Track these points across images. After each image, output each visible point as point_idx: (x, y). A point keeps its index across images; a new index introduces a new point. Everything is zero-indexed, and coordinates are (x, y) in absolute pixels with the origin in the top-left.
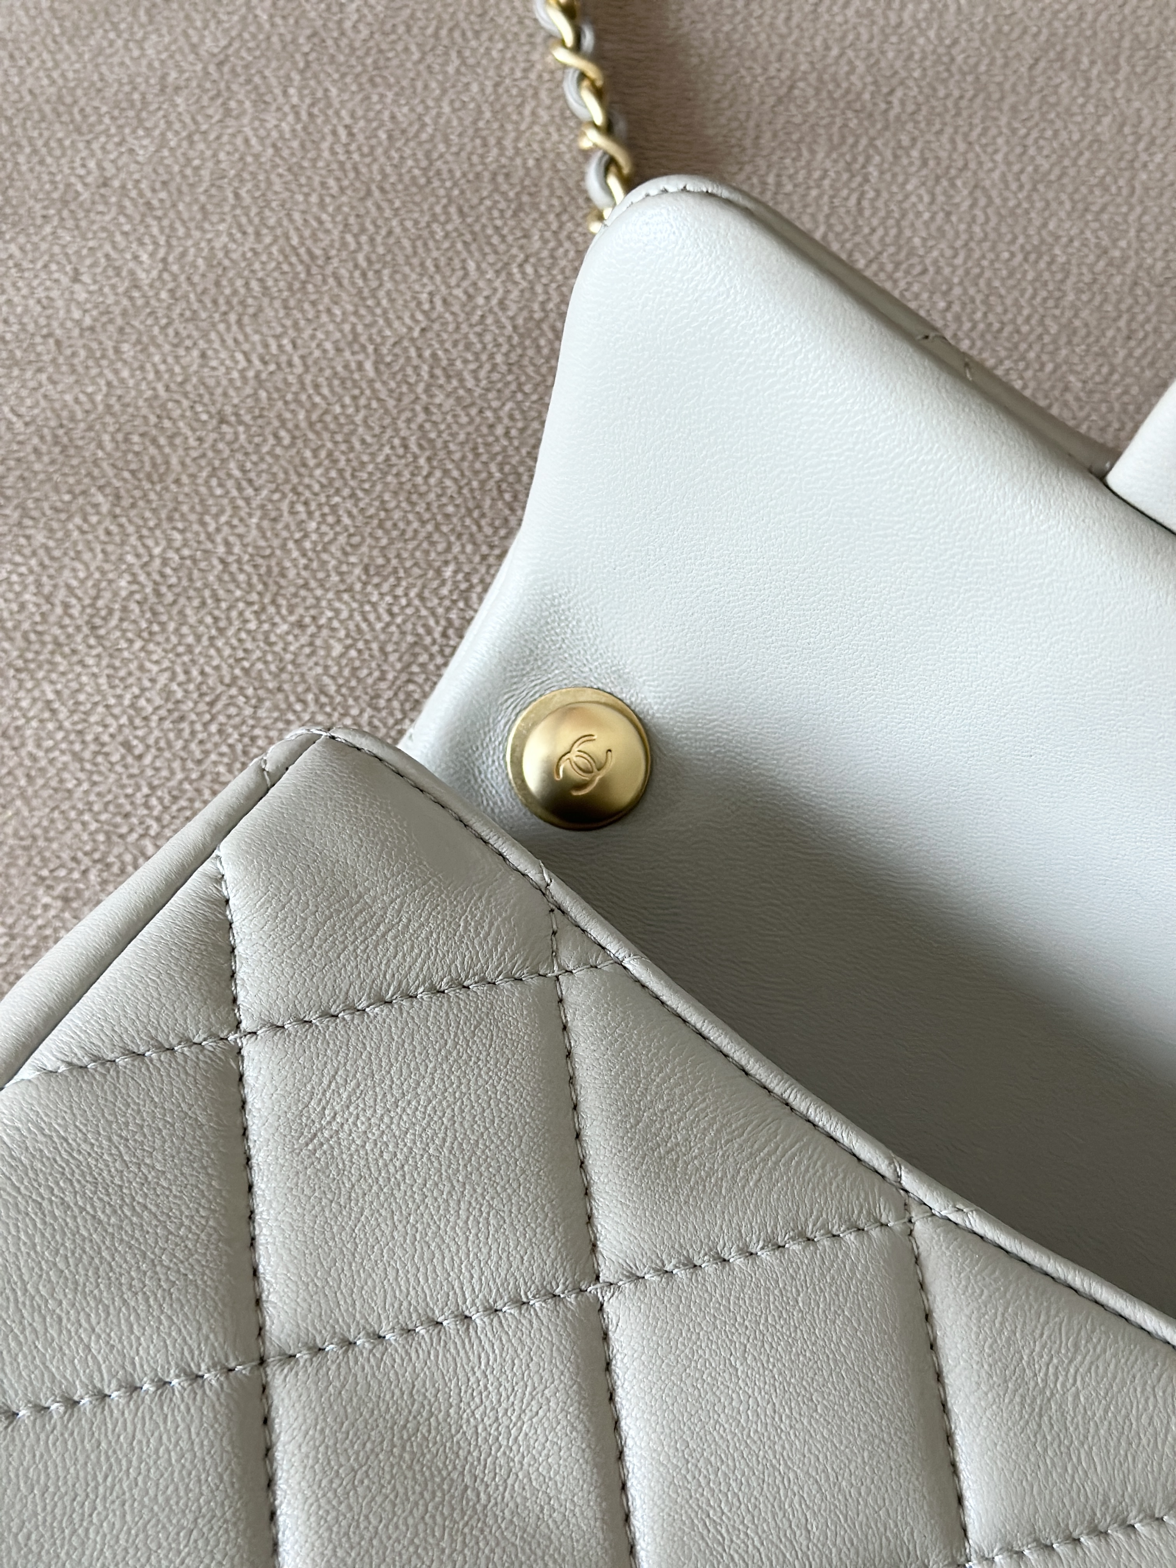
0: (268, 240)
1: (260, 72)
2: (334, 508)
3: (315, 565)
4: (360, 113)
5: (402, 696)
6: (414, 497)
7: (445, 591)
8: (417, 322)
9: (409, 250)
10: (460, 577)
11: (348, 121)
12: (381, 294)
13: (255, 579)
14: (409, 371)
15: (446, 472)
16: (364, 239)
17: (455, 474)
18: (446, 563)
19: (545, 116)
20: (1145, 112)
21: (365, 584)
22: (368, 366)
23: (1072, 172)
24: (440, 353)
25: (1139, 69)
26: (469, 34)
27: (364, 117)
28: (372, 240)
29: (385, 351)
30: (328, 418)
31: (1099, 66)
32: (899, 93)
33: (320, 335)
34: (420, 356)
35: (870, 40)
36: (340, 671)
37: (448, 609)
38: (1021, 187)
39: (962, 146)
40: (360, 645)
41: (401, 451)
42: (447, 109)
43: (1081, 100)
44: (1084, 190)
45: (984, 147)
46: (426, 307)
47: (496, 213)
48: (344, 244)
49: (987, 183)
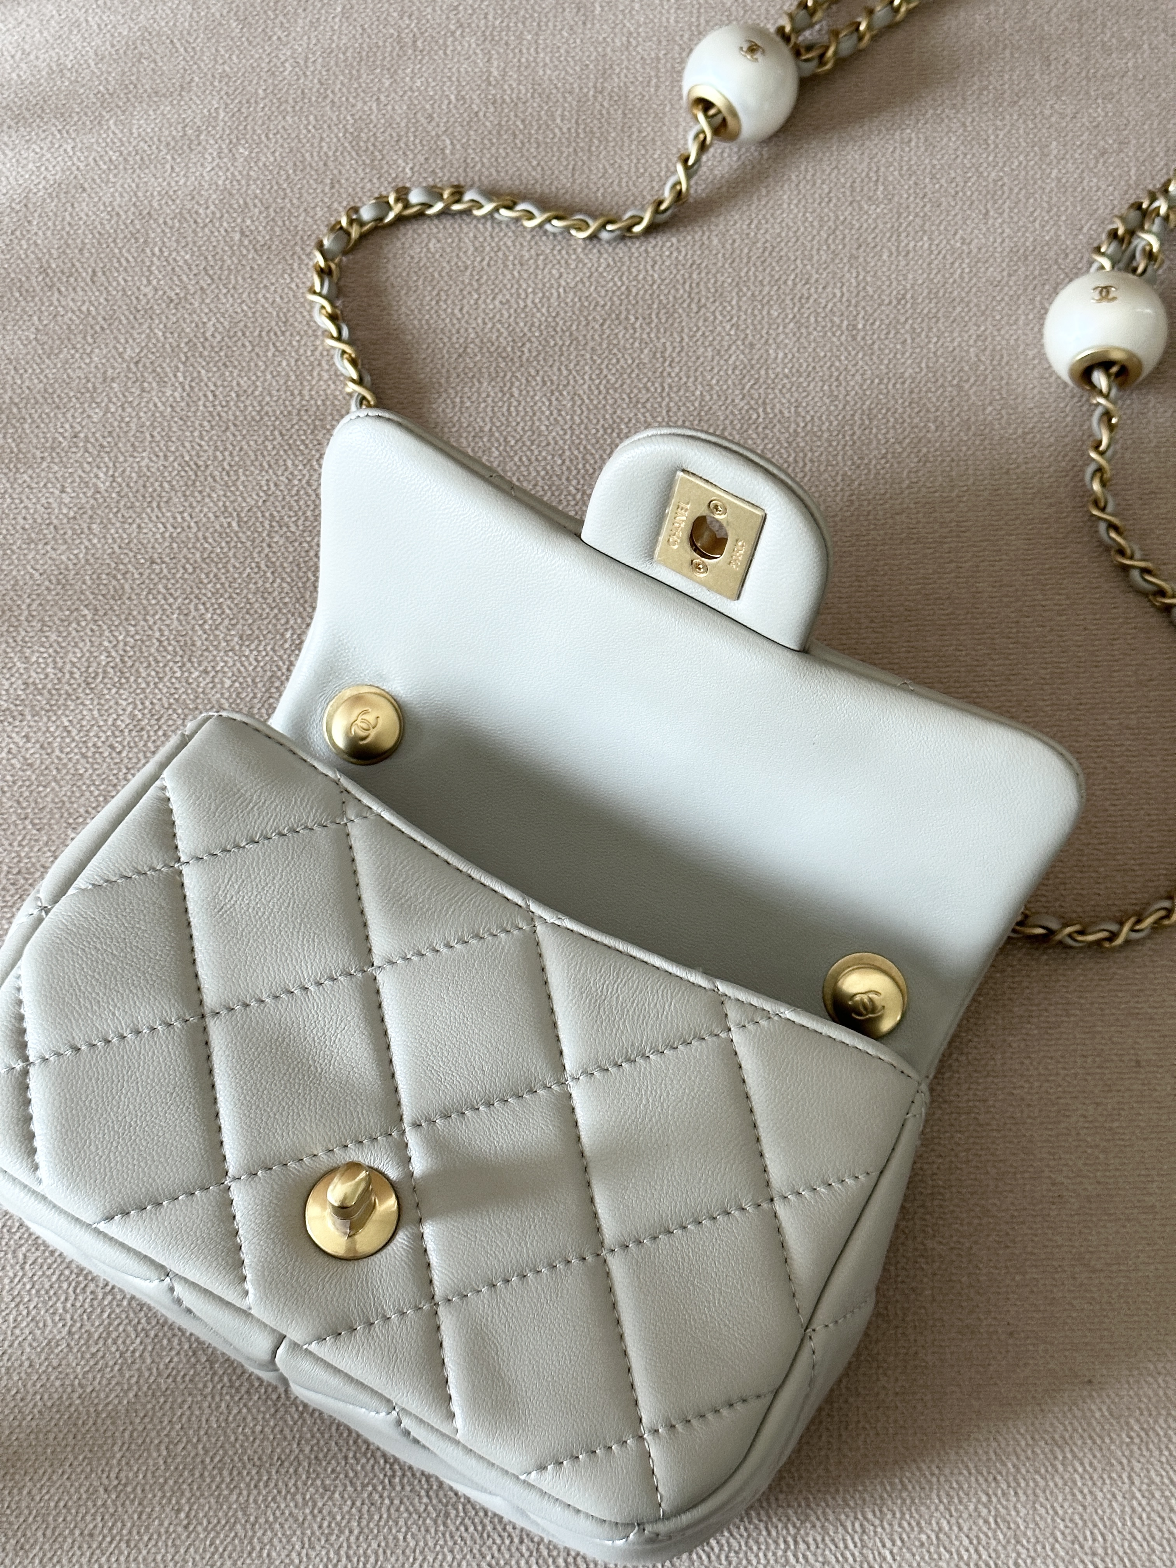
0: (171, 459)
1: (160, 365)
2: (220, 605)
3: (212, 638)
4: (219, 383)
5: (266, 706)
6: (266, 595)
7: (287, 646)
8: (261, 497)
9: (253, 458)
10: (295, 637)
11: (213, 388)
12: (239, 483)
13: (178, 649)
14: (258, 524)
15: (283, 579)
16: (227, 453)
17: (289, 580)
18: (287, 630)
19: (326, 376)
20: (668, 344)
21: (241, 646)
22: (234, 524)
23: (628, 381)
24: (275, 513)
25: (663, 321)
26: (279, 333)
27: (222, 385)
28: (231, 454)
29: (243, 515)
30: (213, 555)
31: (640, 320)
32: (528, 345)
33: (206, 510)
34: (263, 516)
35: (510, 317)
36: (230, 696)
37: (289, 656)
38: (600, 392)
39: (565, 373)
40: (241, 680)
41: (256, 570)
42: (269, 377)
43: (631, 341)
44: (636, 391)
45: (577, 371)
46: (265, 488)
47: (301, 432)
48: (216, 457)
49: (581, 392)
